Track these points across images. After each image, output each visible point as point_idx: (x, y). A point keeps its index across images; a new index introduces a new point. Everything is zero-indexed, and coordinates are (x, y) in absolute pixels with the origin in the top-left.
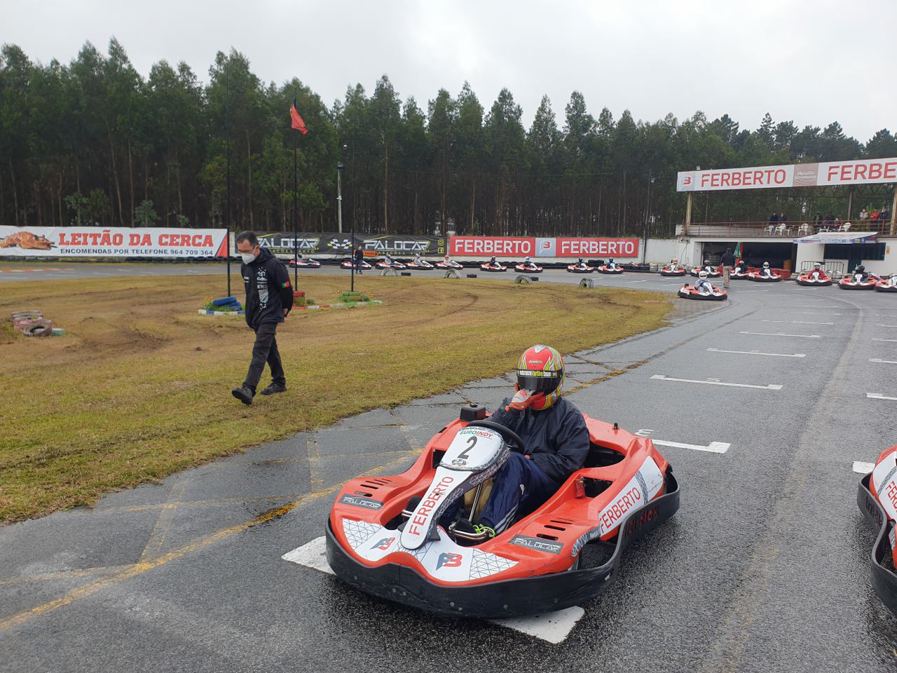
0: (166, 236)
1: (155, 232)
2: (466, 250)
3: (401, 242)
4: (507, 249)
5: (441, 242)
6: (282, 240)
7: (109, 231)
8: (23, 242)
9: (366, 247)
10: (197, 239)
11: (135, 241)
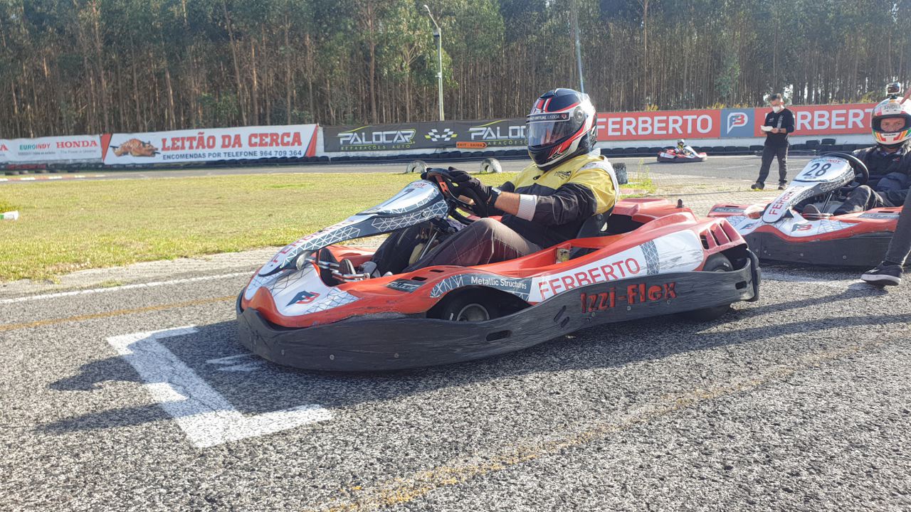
0: (255, 136)
1: (244, 132)
2: (610, 133)
3: (518, 127)
4: (674, 129)
6: (374, 133)
7: (203, 133)
8: (134, 150)
9: (473, 137)
10: (285, 137)
11: (227, 143)
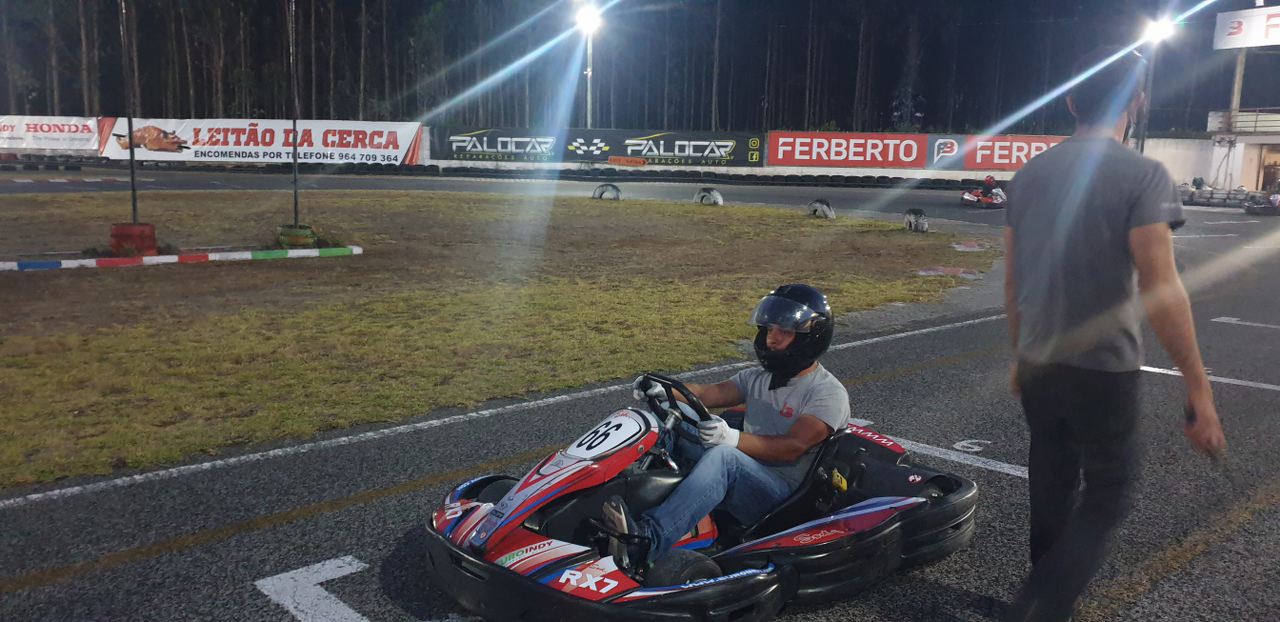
1: (317, 127)
6: (500, 139)
7: (257, 125)
8: (149, 141)
10: (376, 137)
11: (291, 140)
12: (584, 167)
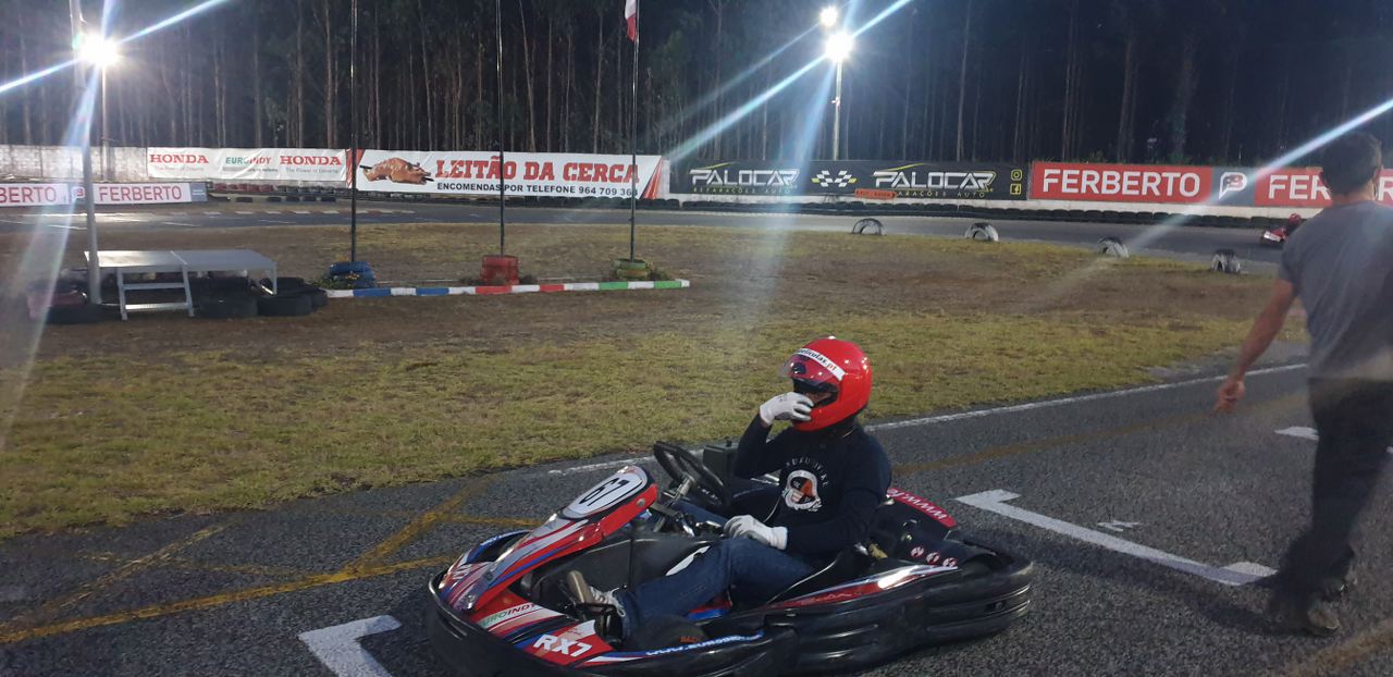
0: (575, 166)
1: (559, 160)
2: (1065, 189)
4: (1149, 189)
5: (1016, 174)
6: (741, 172)
7: (499, 158)
8: (395, 173)
10: (616, 170)
11: (532, 174)
12: (828, 200)
